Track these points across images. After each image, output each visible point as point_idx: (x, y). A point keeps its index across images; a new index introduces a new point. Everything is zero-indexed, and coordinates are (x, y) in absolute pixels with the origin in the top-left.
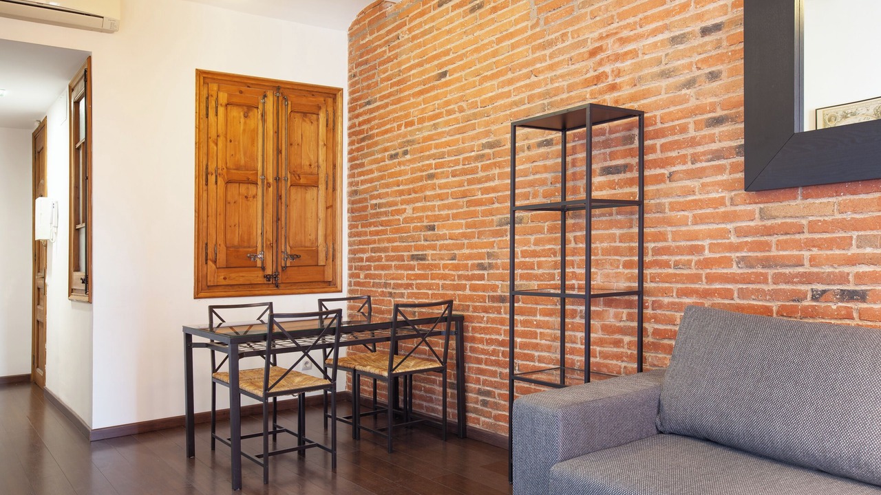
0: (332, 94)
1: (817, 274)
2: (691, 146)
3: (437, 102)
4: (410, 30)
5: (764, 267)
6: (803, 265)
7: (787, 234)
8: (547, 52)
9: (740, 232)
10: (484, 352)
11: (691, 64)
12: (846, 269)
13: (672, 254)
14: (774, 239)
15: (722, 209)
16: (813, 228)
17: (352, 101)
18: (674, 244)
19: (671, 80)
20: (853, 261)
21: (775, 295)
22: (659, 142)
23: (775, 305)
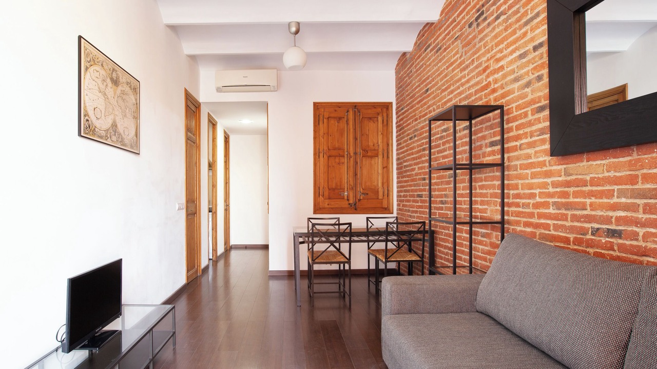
0: (387, 106)
1: (594, 216)
2: (529, 126)
3: (425, 107)
4: (416, 66)
5: (566, 209)
6: (586, 209)
7: (578, 186)
8: (466, 72)
9: (555, 185)
10: (443, 253)
11: (528, 72)
12: (610, 213)
13: (521, 198)
14: (571, 190)
15: (545, 169)
16: (593, 182)
17: (397, 108)
18: (522, 192)
19: (520, 83)
20: (614, 207)
21: (572, 229)
22: (514, 124)
23: (572, 236)
